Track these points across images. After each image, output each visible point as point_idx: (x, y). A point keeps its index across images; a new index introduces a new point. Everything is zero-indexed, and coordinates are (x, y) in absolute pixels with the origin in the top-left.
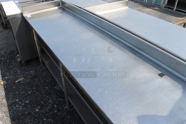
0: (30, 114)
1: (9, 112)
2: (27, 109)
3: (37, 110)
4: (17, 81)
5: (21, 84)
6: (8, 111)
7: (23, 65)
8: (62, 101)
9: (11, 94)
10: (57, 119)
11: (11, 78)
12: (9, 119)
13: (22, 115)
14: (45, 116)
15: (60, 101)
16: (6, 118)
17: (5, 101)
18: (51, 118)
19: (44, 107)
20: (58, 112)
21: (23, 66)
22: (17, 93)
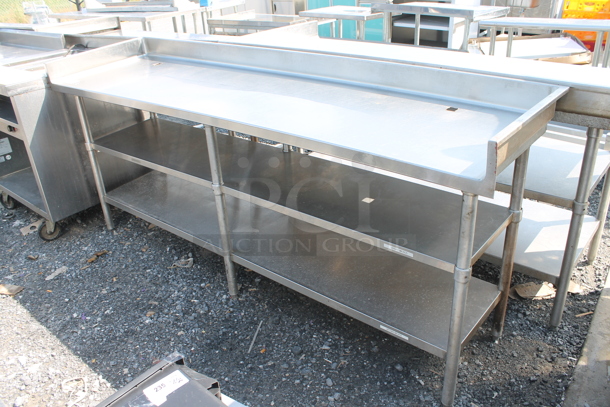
0: (129, 333)
1: (66, 344)
2: (116, 327)
3: (147, 321)
4: (48, 278)
5: (67, 280)
6: (59, 342)
7: (50, 237)
8: (209, 287)
9: (48, 308)
10: (213, 324)
11: (25, 274)
12: (74, 358)
13: (109, 341)
14: (178, 327)
15: (201, 288)
16: (63, 357)
17: (35, 326)
18: (197, 325)
19: (166, 311)
20: (209, 311)
21: (49, 241)
22: (67, 300)
